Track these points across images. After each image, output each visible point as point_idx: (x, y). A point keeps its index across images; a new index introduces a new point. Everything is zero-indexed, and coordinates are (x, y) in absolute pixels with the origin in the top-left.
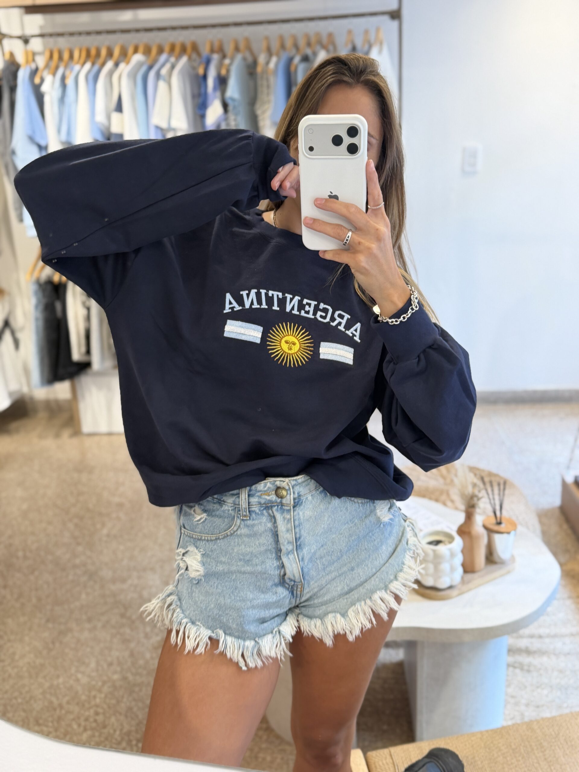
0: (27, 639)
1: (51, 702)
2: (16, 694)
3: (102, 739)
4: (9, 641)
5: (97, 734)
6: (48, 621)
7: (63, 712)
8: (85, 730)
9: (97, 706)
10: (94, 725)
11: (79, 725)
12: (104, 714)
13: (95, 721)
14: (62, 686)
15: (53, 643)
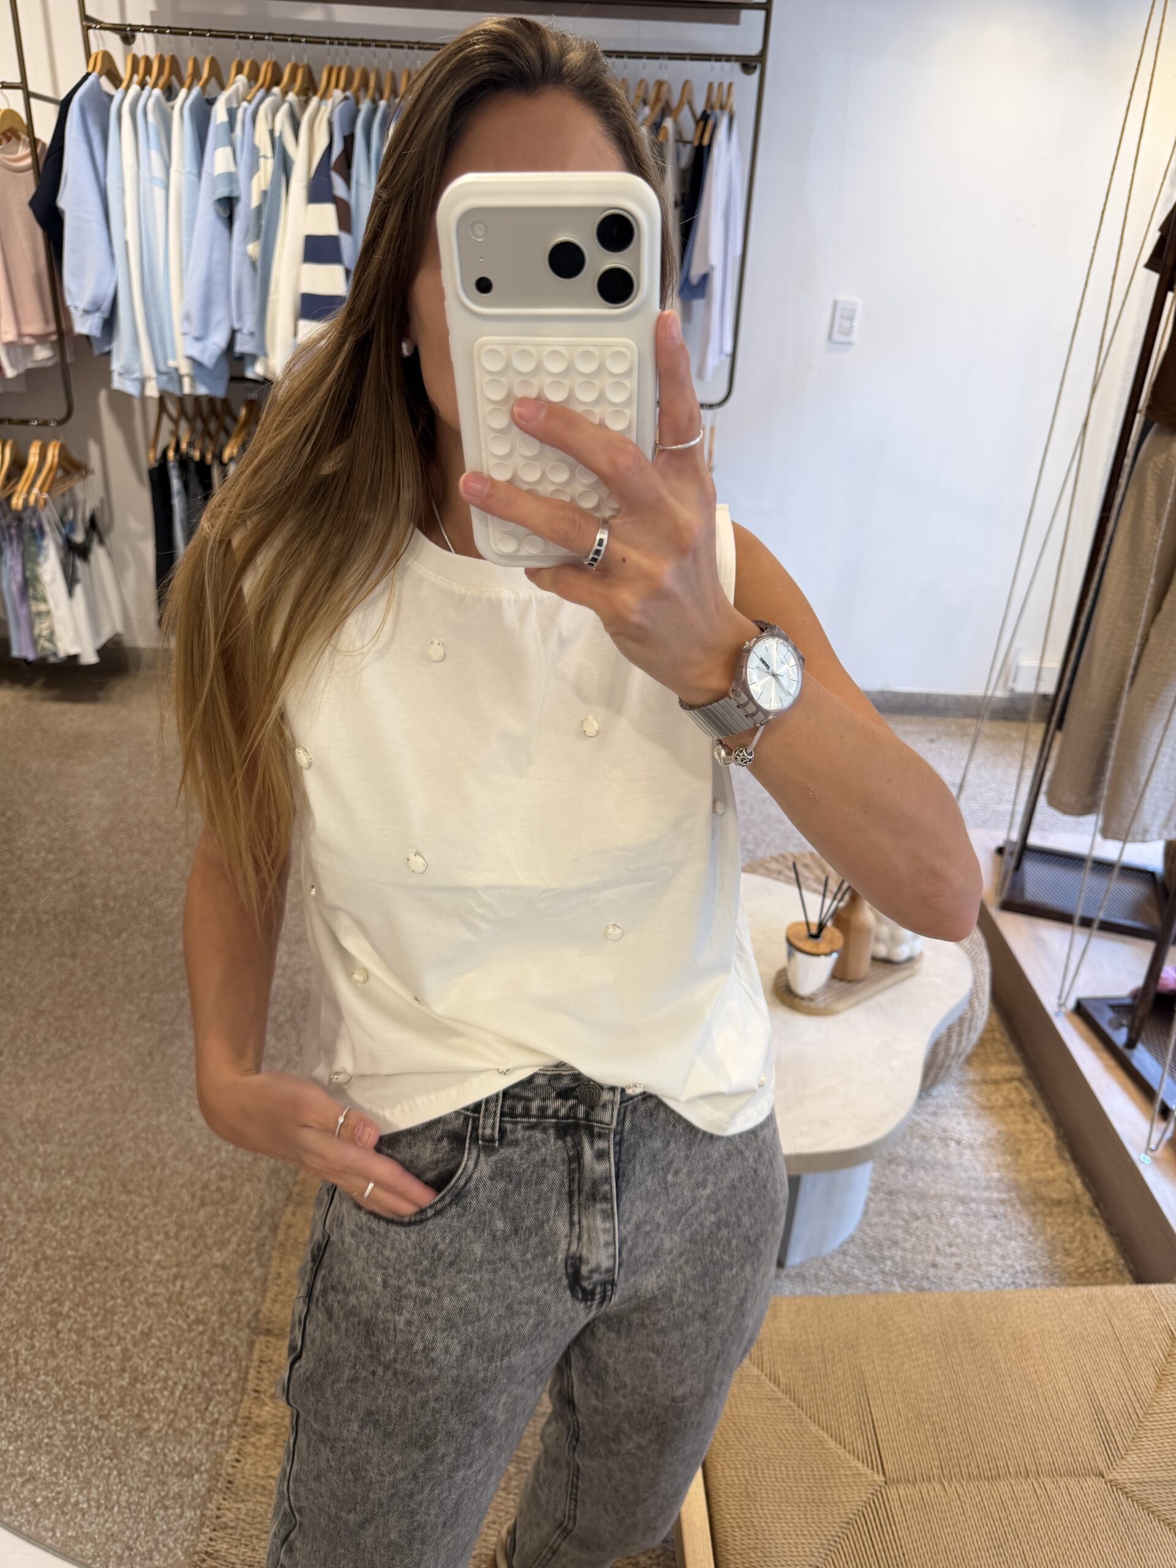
0: (108, 1045)
1: (147, 1155)
2: (91, 1138)
3: (230, 1221)
4: (79, 1047)
5: (221, 1212)
6: (142, 1017)
7: (167, 1172)
8: (203, 1204)
9: (222, 1165)
10: (217, 1196)
11: (193, 1196)
12: (232, 1177)
13: (219, 1189)
14: (165, 1129)
15: (150, 1054)
